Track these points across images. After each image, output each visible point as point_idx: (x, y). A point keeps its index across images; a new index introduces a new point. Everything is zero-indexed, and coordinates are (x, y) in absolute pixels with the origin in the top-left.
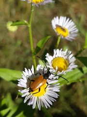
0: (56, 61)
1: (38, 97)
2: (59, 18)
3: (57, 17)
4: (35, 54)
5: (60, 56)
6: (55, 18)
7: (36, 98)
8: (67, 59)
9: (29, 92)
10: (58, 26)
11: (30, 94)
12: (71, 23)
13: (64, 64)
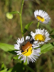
0: (37, 36)
1: (27, 56)
2: (39, 11)
3: (37, 11)
4: (23, 34)
5: (40, 33)
6: (36, 11)
7: (26, 56)
8: (44, 35)
9: (21, 52)
10: (38, 16)
11: (22, 54)
12: (46, 14)
13: (42, 38)
